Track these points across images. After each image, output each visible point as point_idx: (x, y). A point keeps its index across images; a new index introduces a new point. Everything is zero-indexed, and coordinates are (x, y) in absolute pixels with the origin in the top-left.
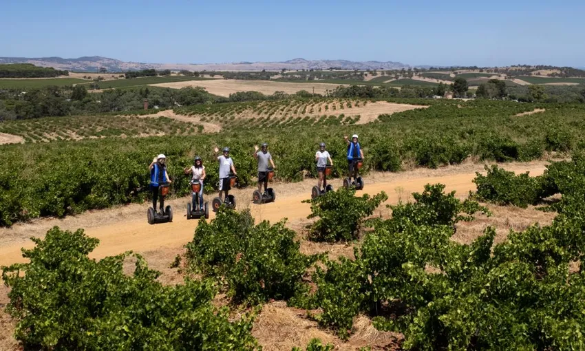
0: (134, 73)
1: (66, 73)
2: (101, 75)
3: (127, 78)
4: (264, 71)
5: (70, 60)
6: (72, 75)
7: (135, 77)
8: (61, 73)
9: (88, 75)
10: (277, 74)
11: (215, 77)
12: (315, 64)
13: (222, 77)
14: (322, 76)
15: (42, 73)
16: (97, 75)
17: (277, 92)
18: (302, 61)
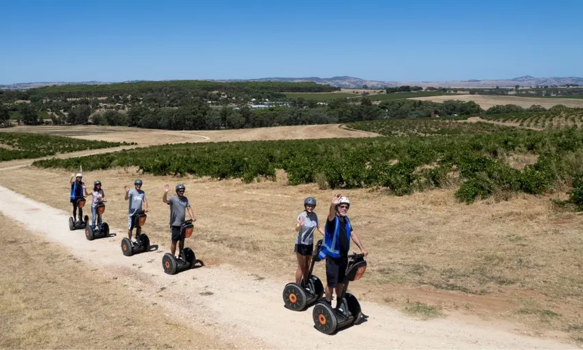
0: (393, 89)
1: (339, 89)
2: (366, 91)
3: (388, 93)
4: (497, 88)
5: (325, 79)
6: (343, 91)
7: (393, 92)
8: (335, 89)
9: (356, 91)
10: (511, 90)
11: (458, 92)
12: (544, 82)
13: (469, 92)
14: (559, 92)
15: (322, 89)
16: (363, 91)
17: (533, 106)
18: (529, 78)
